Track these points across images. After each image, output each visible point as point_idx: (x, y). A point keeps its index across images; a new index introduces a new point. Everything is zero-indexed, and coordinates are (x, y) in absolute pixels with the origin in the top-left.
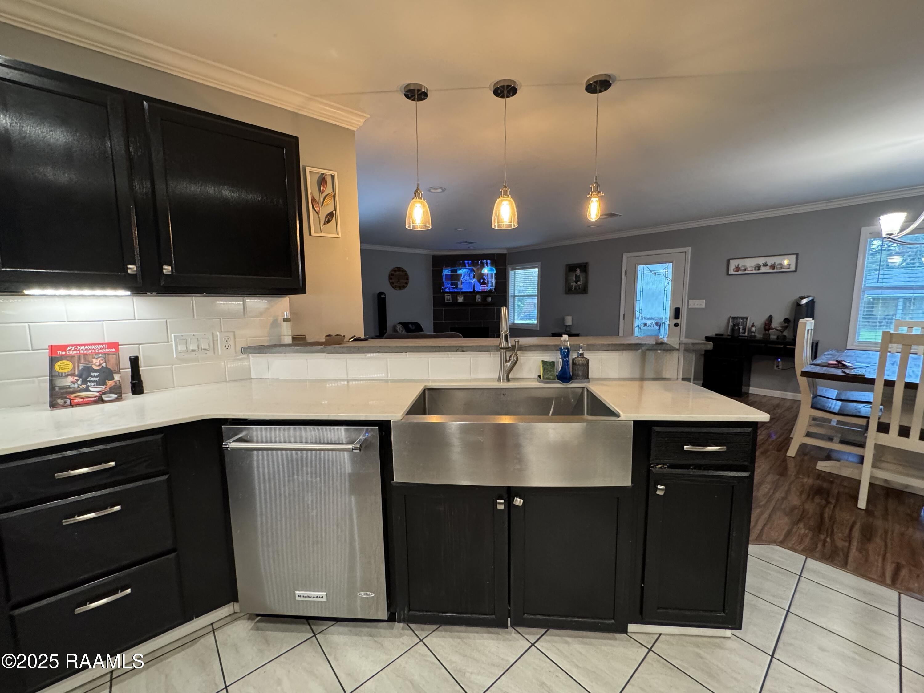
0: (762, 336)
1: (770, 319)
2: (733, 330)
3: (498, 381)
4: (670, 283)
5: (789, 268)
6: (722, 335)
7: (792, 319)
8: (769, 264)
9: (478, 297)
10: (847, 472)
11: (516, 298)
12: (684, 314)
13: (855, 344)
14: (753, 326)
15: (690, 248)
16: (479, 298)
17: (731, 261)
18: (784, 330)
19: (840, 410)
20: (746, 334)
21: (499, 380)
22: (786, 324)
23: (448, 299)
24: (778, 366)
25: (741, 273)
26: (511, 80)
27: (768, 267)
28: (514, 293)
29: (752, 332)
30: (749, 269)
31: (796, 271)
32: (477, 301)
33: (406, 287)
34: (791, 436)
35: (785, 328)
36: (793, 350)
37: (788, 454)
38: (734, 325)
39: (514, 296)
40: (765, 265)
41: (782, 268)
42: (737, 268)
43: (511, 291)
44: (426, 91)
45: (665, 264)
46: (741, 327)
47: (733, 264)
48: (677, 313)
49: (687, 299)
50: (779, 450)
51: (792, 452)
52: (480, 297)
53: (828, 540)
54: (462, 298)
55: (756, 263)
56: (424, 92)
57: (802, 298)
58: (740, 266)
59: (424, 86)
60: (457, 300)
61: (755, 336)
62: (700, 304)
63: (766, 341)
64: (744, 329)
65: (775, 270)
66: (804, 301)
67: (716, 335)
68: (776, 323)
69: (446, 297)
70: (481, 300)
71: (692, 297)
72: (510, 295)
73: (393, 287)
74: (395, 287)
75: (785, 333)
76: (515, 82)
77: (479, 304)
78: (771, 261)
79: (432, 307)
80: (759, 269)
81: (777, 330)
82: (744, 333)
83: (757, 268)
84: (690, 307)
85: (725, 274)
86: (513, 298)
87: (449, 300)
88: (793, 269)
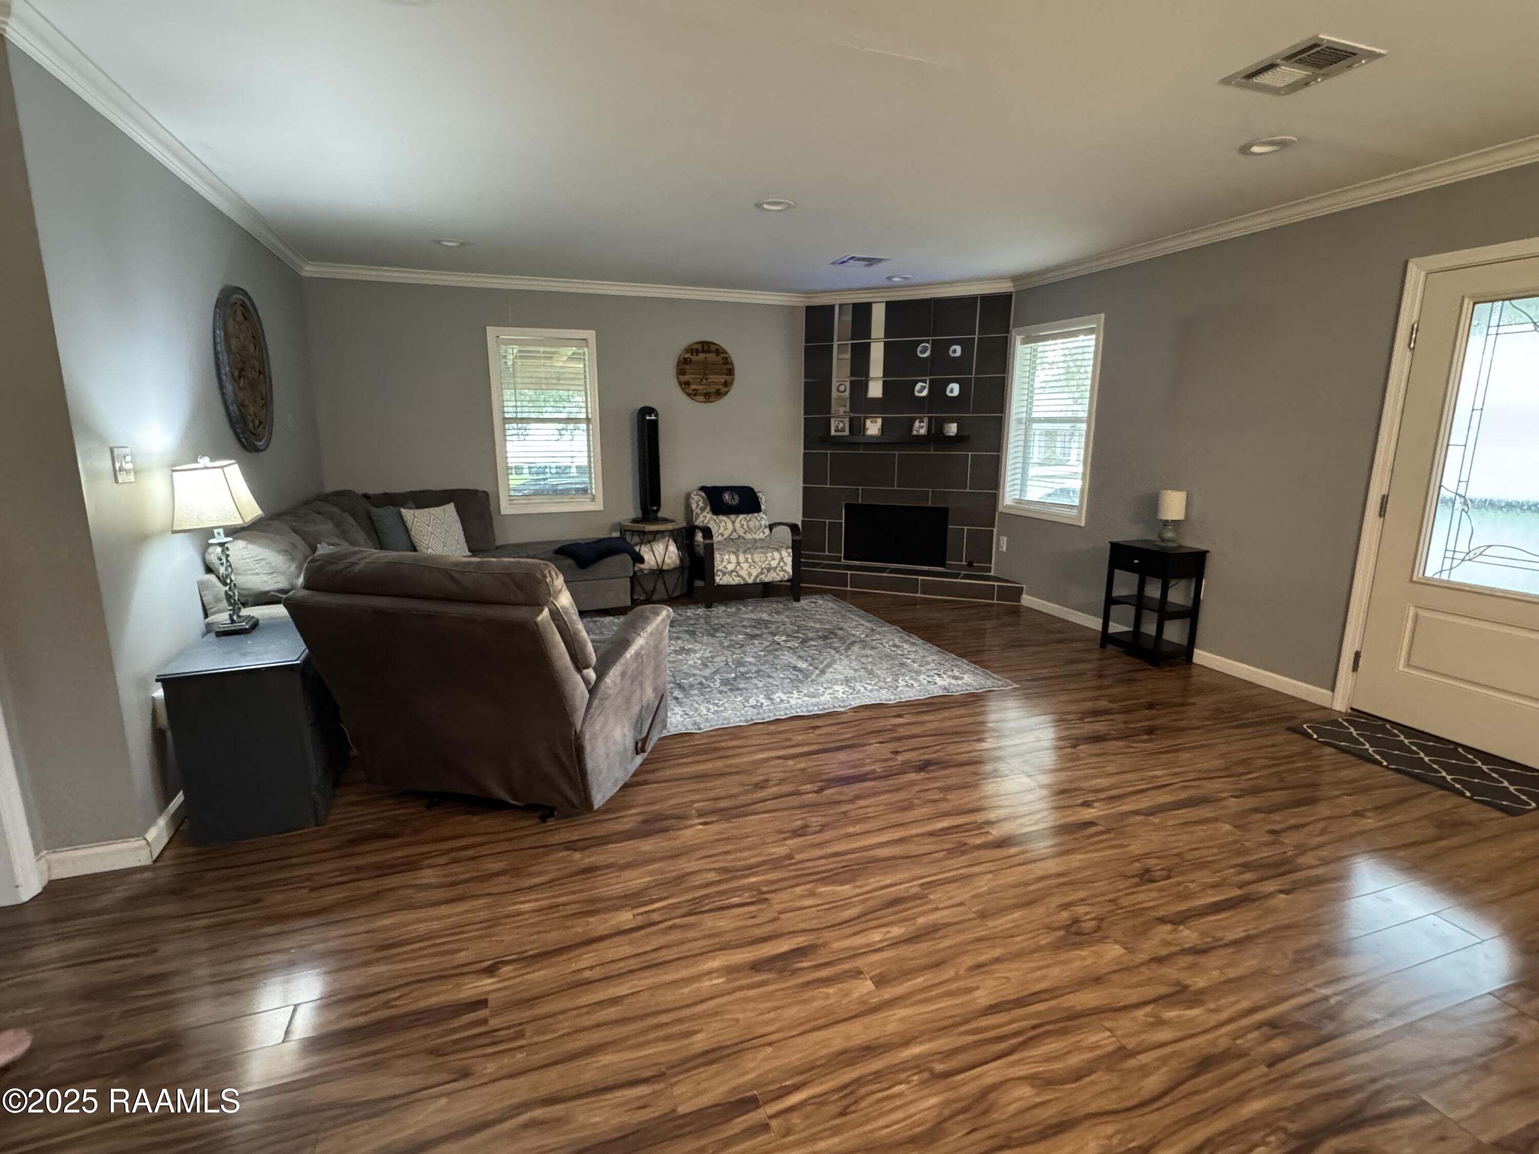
11: (1029, 424)
16: (920, 427)
23: (840, 426)
28: (1029, 411)
32: (915, 434)
39: (1026, 420)
43: (1017, 408)
54: (879, 423)
60: (864, 428)
69: (834, 422)
70: (928, 430)
72: (1013, 417)
73: (688, 395)
74: (693, 395)
77: (921, 441)
79: (802, 447)
87: (843, 430)
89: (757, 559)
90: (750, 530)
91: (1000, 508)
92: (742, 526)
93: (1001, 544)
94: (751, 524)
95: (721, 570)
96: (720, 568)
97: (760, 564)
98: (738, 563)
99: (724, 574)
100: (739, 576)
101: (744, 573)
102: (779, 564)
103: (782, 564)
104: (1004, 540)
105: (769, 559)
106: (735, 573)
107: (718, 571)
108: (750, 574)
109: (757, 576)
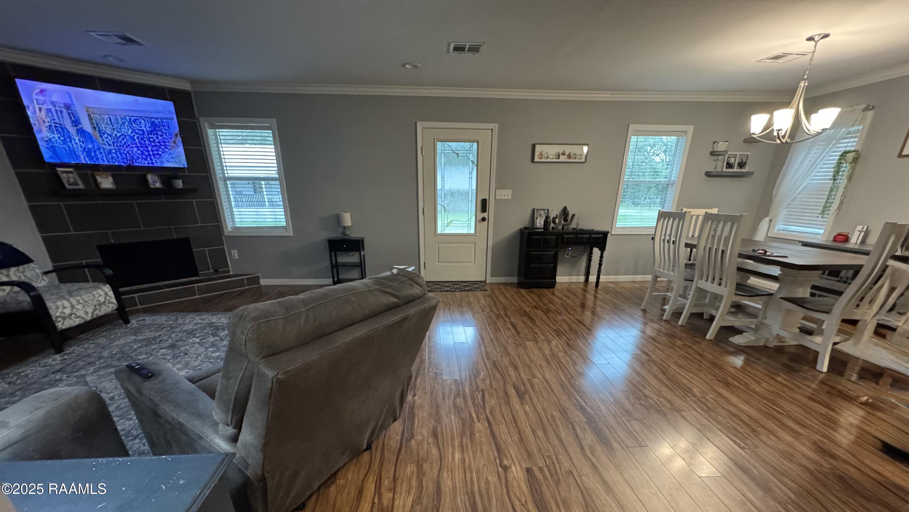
4: (475, 167)
5: (580, 159)
8: (567, 154)
11: (228, 182)
12: (491, 206)
15: (497, 125)
17: (537, 146)
24: (567, 255)
25: (544, 160)
27: (566, 157)
28: (224, 173)
30: (551, 157)
31: (585, 163)
39: (225, 179)
40: (564, 154)
41: (575, 158)
42: (541, 155)
43: (218, 172)
45: (468, 143)
47: (538, 149)
48: (484, 206)
49: (494, 189)
54: (110, 179)
55: (556, 152)
58: (543, 153)
60: (97, 183)
62: (506, 194)
65: (571, 160)
67: (525, 228)
71: (500, 186)
72: (216, 176)
78: (568, 149)
79: (25, 200)
80: (559, 158)
83: (557, 157)
84: (497, 198)
85: (531, 160)
86: (223, 182)
88: (583, 160)
89: (87, 299)
91: (226, 234)
93: (234, 255)
94: (28, 274)
95: (60, 317)
96: (58, 314)
97: (91, 302)
98: (73, 307)
99: (64, 319)
100: (79, 317)
101: (81, 313)
102: (105, 299)
103: (108, 298)
105: (97, 296)
106: (73, 316)
107: (57, 317)
108: (87, 313)
109: (93, 313)
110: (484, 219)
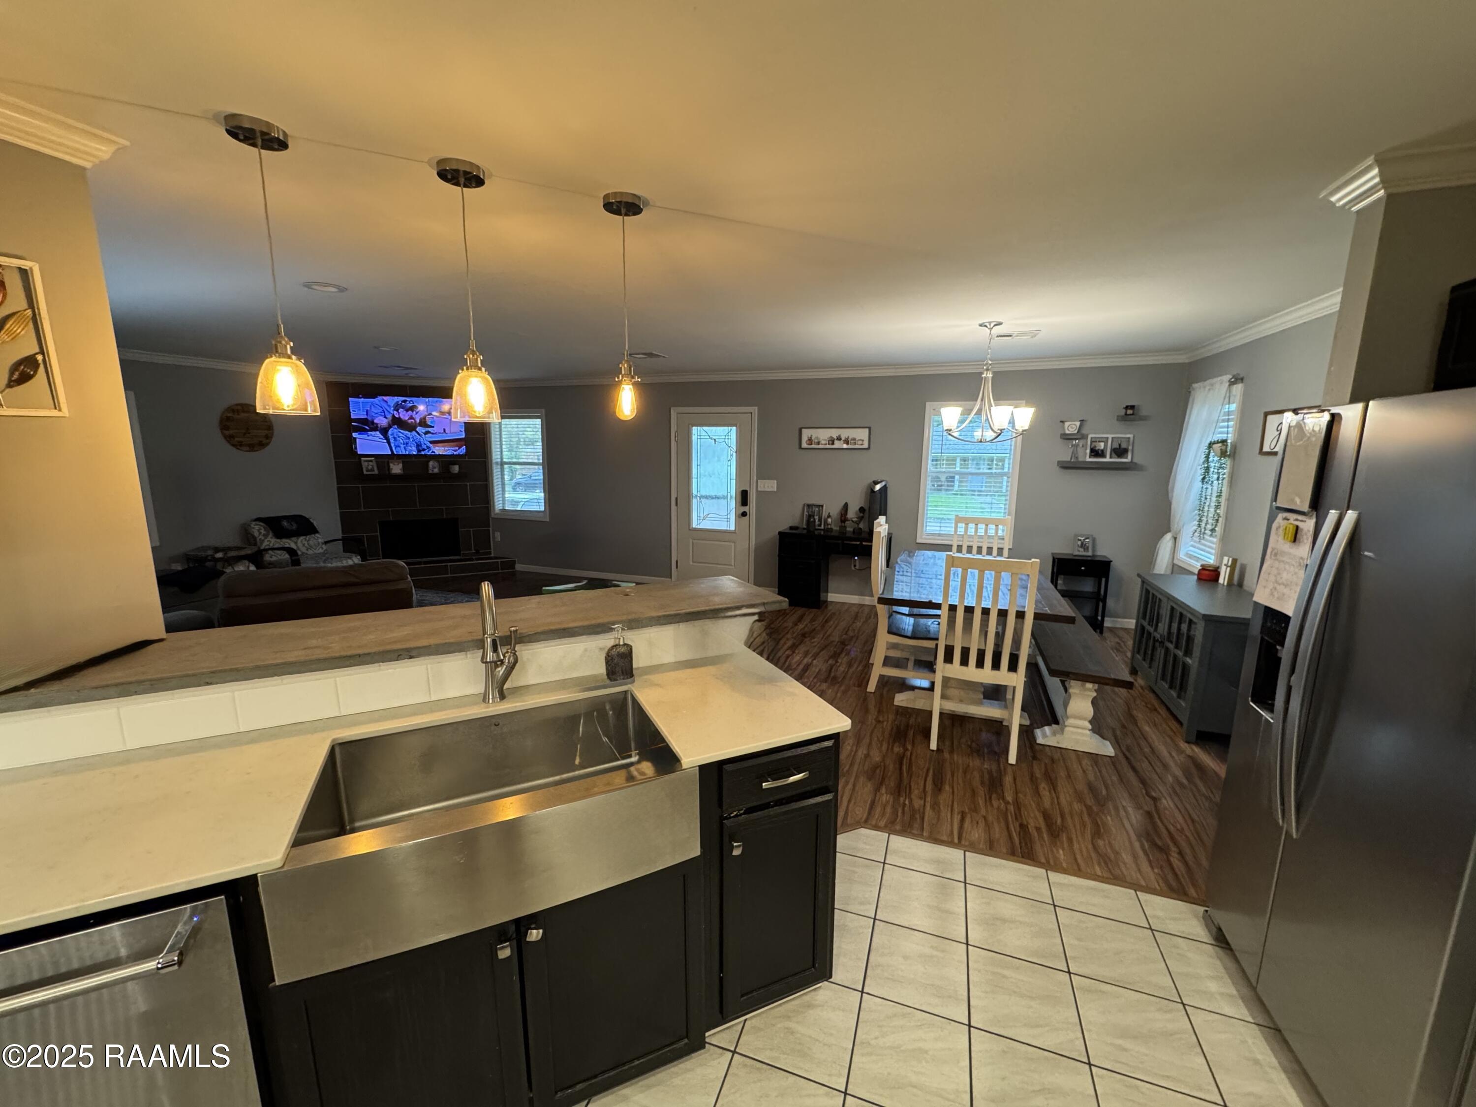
0: (838, 529)
1: (846, 507)
2: (808, 521)
3: (484, 701)
4: (734, 454)
5: (862, 445)
6: (796, 528)
7: (867, 508)
8: (843, 439)
9: (431, 463)
10: (920, 704)
11: (506, 466)
12: (752, 498)
13: (924, 537)
14: (829, 516)
15: (756, 408)
16: (434, 467)
17: (804, 431)
18: (860, 522)
19: (913, 631)
20: (822, 527)
21: (485, 698)
22: (862, 515)
23: (370, 467)
24: (855, 566)
25: (814, 447)
26: (471, 163)
27: (842, 442)
28: (502, 458)
29: (828, 525)
30: (823, 442)
31: (869, 448)
32: (430, 472)
33: (267, 444)
34: (871, 662)
35: (861, 519)
36: (870, 547)
37: (868, 690)
38: (810, 516)
39: (502, 464)
40: (839, 439)
41: (855, 444)
42: (810, 441)
43: (495, 456)
44: (281, 138)
45: (726, 428)
46: (816, 517)
47: (806, 434)
48: (744, 497)
49: (755, 478)
50: (859, 686)
51: (872, 687)
52: (436, 464)
53: (907, 802)
54: (401, 466)
55: (829, 436)
56: (278, 139)
57: (876, 483)
58: (813, 438)
59: (278, 128)
60: (389, 469)
61: (831, 529)
62: (770, 485)
63: (842, 535)
64: (820, 520)
65: (849, 446)
66: (878, 487)
67: (791, 528)
68: (852, 514)
69: (365, 465)
70: (439, 469)
71: (761, 476)
72: (494, 461)
73: (234, 445)
74: (238, 446)
75: (861, 526)
76: (478, 167)
77: (434, 477)
78: (845, 433)
79: (335, 483)
80: (833, 444)
81: (853, 521)
82: (820, 525)
83: (831, 442)
84: (759, 489)
85: (797, 446)
86: (499, 467)
87: (372, 470)
88: (866, 446)
90: (311, 547)
91: (493, 515)
92: (304, 545)
93: (497, 536)
94: (311, 542)
104: (498, 535)
110: (744, 514)
